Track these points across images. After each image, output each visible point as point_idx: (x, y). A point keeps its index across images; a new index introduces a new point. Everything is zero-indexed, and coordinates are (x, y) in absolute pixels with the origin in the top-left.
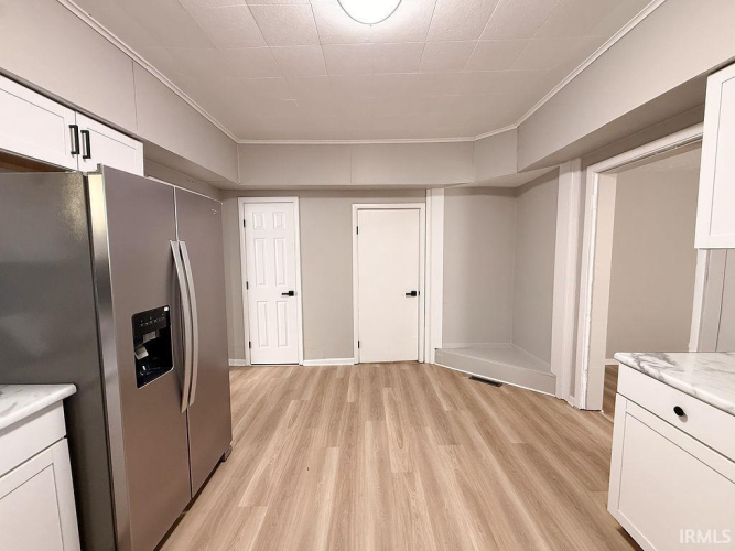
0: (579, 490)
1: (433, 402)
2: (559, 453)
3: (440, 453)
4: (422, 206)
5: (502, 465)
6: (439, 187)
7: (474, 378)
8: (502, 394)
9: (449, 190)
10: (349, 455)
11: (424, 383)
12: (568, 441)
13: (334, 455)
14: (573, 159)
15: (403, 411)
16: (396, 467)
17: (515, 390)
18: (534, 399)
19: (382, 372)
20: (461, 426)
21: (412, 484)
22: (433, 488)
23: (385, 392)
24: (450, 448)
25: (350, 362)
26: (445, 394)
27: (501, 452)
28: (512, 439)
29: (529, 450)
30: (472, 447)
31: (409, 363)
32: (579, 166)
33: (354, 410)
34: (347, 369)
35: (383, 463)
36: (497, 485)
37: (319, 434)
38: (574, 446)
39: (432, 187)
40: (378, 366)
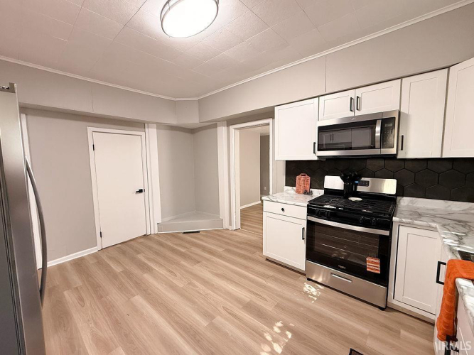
0: (250, 255)
1: (173, 250)
2: (238, 247)
3: (197, 269)
4: (143, 134)
5: (224, 260)
6: (153, 123)
7: (185, 233)
8: (204, 236)
9: (160, 126)
10: (150, 294)
11: (161, 244)
12: (237, 242)
13: (139, 300)
14: (224, 121)
15: (162, 261)
16: (180, 284)
17: (206, 231)
18: (216, 232)
19: (126, 248)
20: (196, 254)
21: (195, 286)
22: (206, 283)
23: (140, 257)
24: (199, 264)
25: (94, 250)
26: (176, 245)
27: (220, 256)
28: (220, 250)
29: (228, 251)
30: (208, 260)
31: (140, 237)
32: (226, 124)
33: (128, 274)
34: (94, 256)
35: (173, 288)
36: (226, 267)
37: (116, 297)
38: (241, 243)
39: (148, 123)
40: (120, 246)
